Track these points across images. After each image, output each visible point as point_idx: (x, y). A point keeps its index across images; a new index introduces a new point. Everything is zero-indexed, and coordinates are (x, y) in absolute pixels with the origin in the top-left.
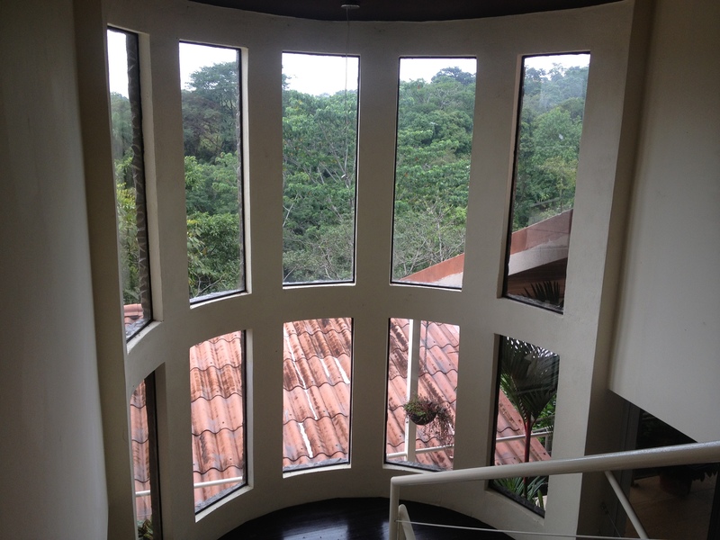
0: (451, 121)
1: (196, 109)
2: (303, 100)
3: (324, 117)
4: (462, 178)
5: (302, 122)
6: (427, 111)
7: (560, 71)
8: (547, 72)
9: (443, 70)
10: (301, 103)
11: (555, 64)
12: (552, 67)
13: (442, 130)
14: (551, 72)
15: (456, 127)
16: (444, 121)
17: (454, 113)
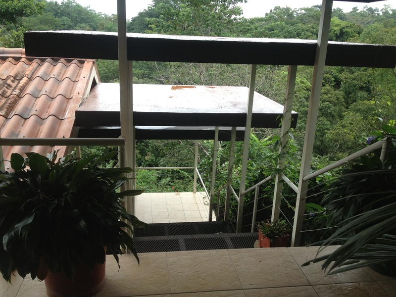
6: (293, 24)
7: (388, 9)
8: (380, 10)
11: (385, 5)
12: (384, 7)
13: (301, 35)
14: (382, 10)
15: (310, 34)
16: (303, 30)
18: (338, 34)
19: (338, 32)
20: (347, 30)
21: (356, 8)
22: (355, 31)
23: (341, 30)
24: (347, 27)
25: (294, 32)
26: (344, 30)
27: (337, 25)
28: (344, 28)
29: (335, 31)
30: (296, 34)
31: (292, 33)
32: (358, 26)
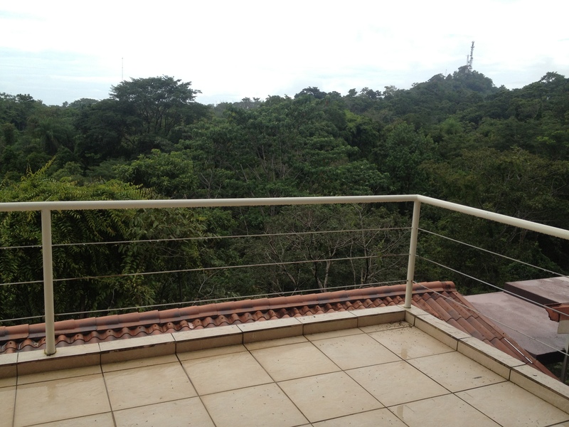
0: (322, 129)
1: (119, 116)
2: (236, 112)
3: (254, 126)
4: (359, 176)
5: (227, 129)
7: (391, 93)
9: (305, 89)
10: (234, 114)
14: (384, 93)
15: (326, 134)
17: (323, 123)
18: (355, 132)
19: (354, 130)
20: (366, 127)
21: (354, 90)
22: (374, 128)
23: (358, 128)
24: (364, 123)
25: (305, 131)
26: (362, 127)
27: (351, 121)
28: (361, 125)
29: (351, 128)
30: (308, 134)
31: (304, 132)
32: (377, 122)
